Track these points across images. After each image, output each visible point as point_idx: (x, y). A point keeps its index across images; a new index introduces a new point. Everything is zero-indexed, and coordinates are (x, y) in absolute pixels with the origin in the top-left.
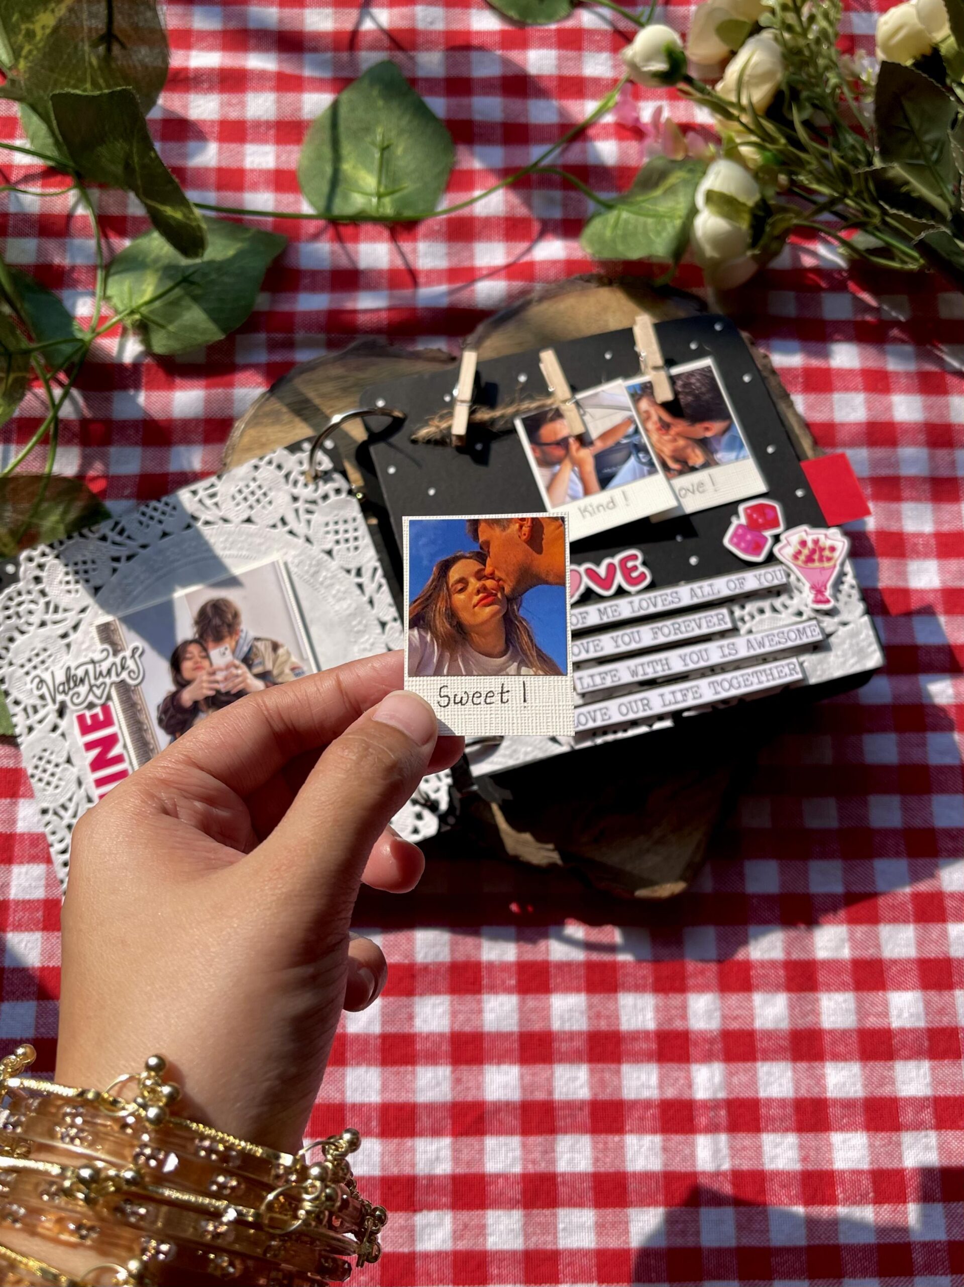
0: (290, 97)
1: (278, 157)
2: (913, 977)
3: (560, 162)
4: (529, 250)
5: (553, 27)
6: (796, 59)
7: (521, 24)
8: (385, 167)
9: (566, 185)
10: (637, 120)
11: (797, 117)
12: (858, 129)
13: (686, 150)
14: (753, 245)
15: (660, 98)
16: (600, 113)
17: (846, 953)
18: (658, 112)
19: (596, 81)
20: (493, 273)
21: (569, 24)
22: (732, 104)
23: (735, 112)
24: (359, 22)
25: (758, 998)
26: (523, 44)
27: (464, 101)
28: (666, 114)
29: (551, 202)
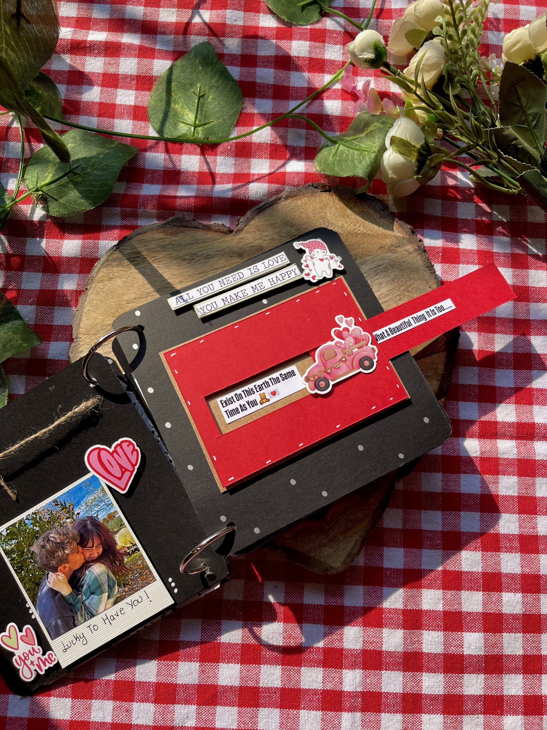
0: (146, 61)
1: (136, 98)
2: (480, 624)
3: (305, 112)
4: (284, 165)
5: (309, 27)
6: (454, 56)
7: (289, 25)
8: (199, 109)
9: (309, 127)
10: (355, 88)
11: (451, 93)
12: (487, 102)
13: (383, 110)
14: (418, 173)
15: (370, 75)
16: (333, 82)
17: (440, 607)
18: (367, 84)
19: (332, 62)
20: (260, 178)
21: (318, 26)
22: (412, 82)
23: (413, 87)
24: (192, 18)
25: (385, 631)
26: (290, 38)
27: (251, 70)
28: (372, 86)
29: (300, 136)
